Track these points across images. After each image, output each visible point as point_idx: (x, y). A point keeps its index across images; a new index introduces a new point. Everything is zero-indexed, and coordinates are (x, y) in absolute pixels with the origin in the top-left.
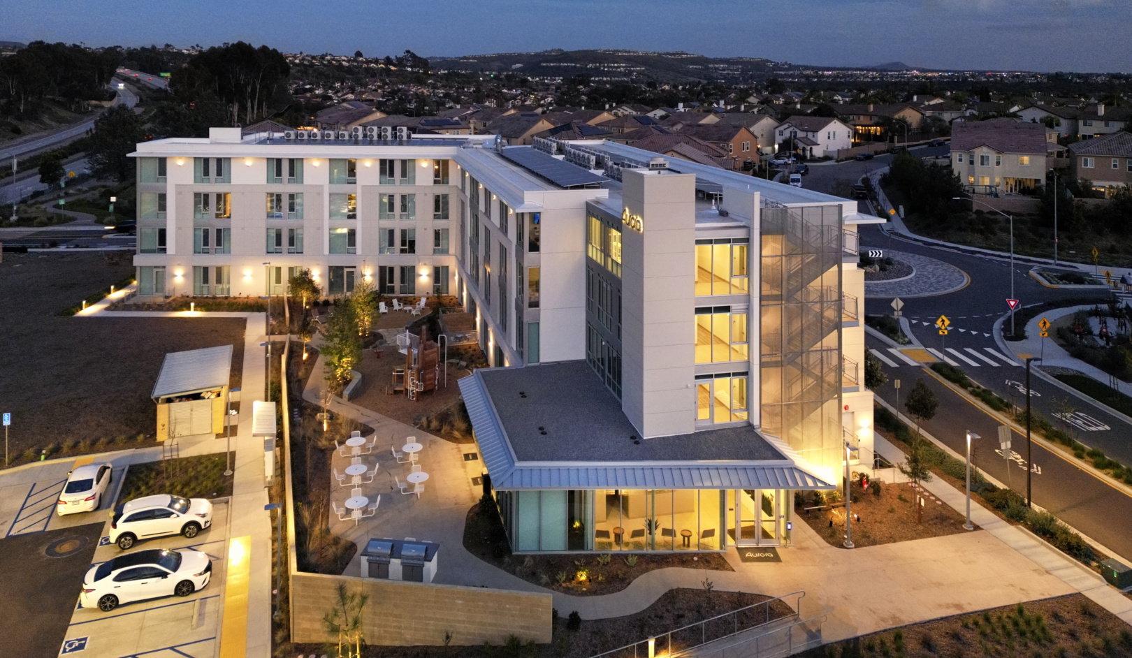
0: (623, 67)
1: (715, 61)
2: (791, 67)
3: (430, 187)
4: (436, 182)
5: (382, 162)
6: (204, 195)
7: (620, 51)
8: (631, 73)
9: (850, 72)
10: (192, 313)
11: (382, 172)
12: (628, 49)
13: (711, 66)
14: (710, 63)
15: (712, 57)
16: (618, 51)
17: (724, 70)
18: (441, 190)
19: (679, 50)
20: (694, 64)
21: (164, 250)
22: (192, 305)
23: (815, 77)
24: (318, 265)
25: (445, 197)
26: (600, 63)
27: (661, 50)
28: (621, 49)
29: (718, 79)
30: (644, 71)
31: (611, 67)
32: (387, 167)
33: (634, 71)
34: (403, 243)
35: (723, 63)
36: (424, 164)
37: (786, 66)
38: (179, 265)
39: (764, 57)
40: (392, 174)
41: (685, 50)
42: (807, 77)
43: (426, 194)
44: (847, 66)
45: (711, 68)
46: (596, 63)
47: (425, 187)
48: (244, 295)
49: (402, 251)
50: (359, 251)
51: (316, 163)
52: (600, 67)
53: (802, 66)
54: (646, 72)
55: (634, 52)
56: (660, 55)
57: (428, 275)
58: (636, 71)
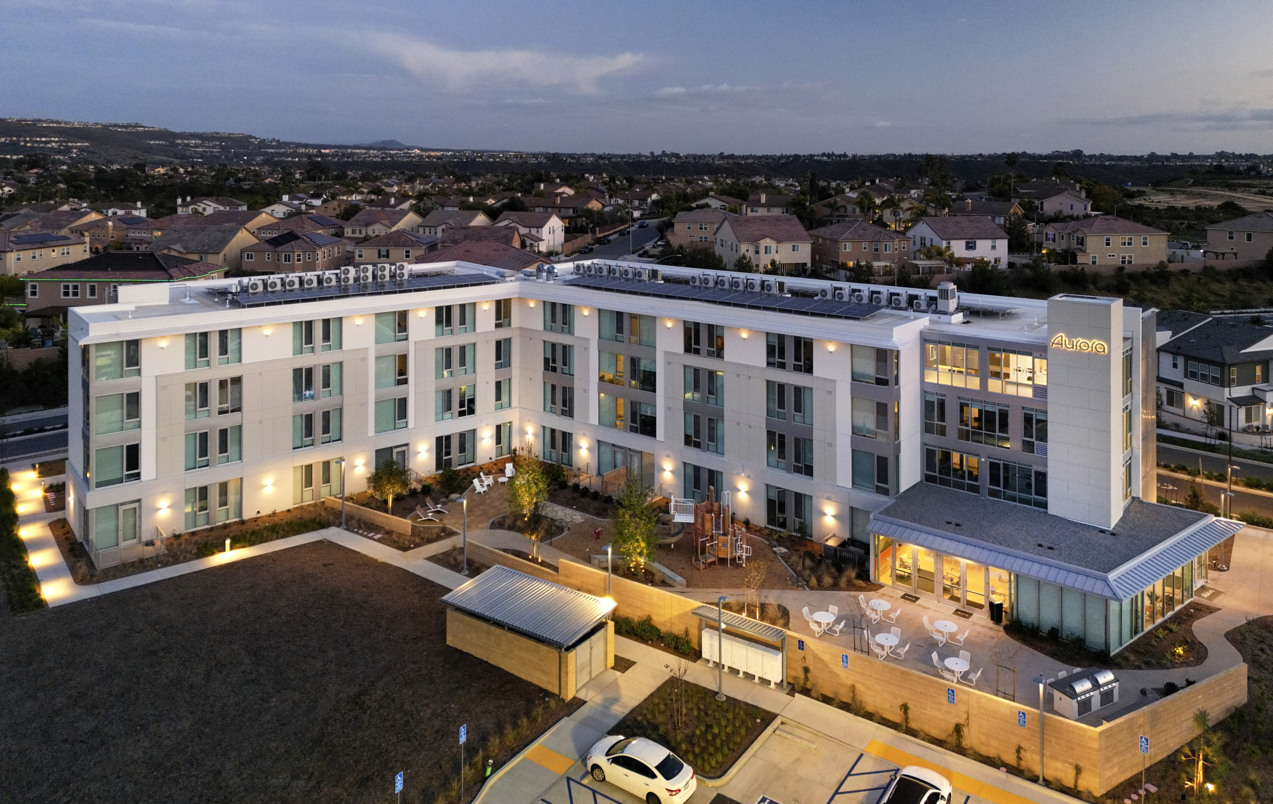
0: (56, 142)
1: (182, 136)
2: (280, 145)
3: (491, 332)
4: (498, 326)
5: (439, 310)
6: (201, 385)
7: (44, 121)
8: (68, 150)
9: (349, 151)
10: (228, 556)
11: (439, 321)
12: (54, 118)
13: (179, 141)
14: (177, 139)
15: (178, 131)
16: (39, 121)
17: (196, 146)
18: (502, 334)
19: (133, 121)
20: (154, 140)
21: (137, 476)
22: (228, 542)
23: (317, 156)
24: (363, 451)
25: (508, 341)
26: (18, 136)
27: (106, 121)
28: (45, 118)
29: (193, 158)
30: (87, 147)
31: (36, 142)
32: (443, 315)
33: (72, 147)
34: (462, 405)
35: (194, 139)
36: (486, 307)
37: (274, 143)
38: (164, 492)
39: (247, 133)
40: (449, 323)
41: (140, 122)
42: (309, 156)
43: (487, 342)
44: (344, 144)
45: (180, 144)
46: (11, 136)
47: (487, 333)
48: (265, 512)
49: (462, 414)
50: (411, 424)
51: (359, 321)
52: (19, 142)
53: (293, 143)
54: (91, 149)
55: (65, 123)
56: (105, 127)
57: (491, 437)
58: (76, 147)
